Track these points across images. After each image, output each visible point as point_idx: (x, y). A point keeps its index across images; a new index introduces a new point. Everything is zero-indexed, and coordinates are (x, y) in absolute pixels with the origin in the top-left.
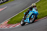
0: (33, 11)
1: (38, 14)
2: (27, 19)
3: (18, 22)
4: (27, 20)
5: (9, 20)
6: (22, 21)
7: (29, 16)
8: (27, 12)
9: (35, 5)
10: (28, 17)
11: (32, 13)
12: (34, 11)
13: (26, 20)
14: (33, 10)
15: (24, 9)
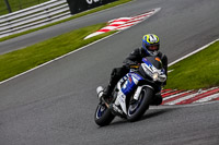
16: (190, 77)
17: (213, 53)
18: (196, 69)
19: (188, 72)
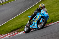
0: (42, 14)
1: (48, 17)
2: (33, 23)
3: (7, 32)
4: (34, 25)
6: (27, 27)
7: (36, 19)
8: (33, 15)
9: (44, 6)
10: (36, 22)
11: (41, 16)
12: (44, 13)
13: (32, 25)
14: (42, 12)
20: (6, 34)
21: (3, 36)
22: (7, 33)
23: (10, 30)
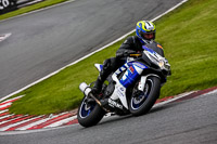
3: (58, 106)
5: (17, 95)
15: (89, 51)
16: (41, 102)
17: (64, 78)
18: (47, 94)
19: (39, 97)
20: (54, 114)
21: (43, 121)
22: (57, 110)
23: (69, 103)
